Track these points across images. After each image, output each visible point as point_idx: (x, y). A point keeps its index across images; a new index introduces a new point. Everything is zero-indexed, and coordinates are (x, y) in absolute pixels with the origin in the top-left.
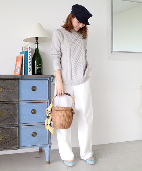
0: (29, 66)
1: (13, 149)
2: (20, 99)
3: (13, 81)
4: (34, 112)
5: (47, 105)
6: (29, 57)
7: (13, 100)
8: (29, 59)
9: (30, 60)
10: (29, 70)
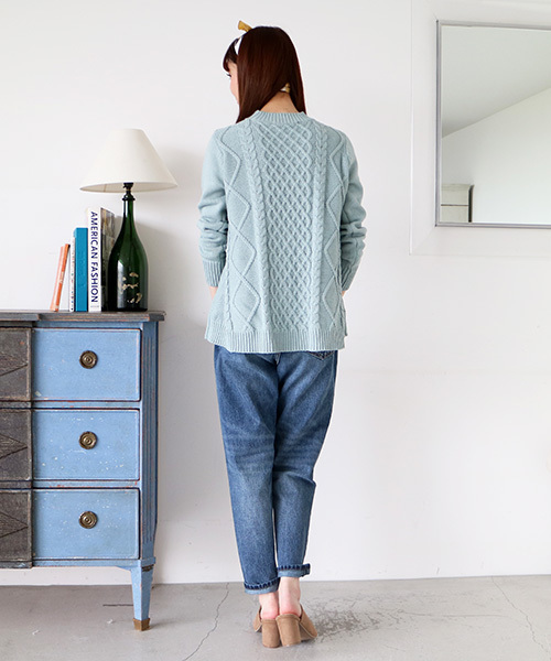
0: (91, 281)
1: (14, 565)
2: (39, 394)
3: (15, 333)
4: (88, 441)
5: (136, 418)
6: (90, 249)
7: (14, 398)
8: (90, 255)
9: (94, 260)
10: (90, 295)
